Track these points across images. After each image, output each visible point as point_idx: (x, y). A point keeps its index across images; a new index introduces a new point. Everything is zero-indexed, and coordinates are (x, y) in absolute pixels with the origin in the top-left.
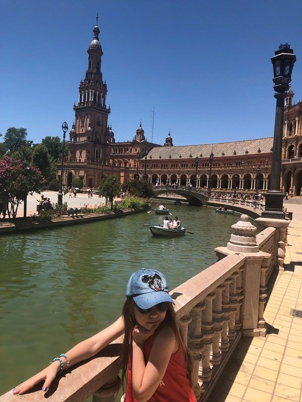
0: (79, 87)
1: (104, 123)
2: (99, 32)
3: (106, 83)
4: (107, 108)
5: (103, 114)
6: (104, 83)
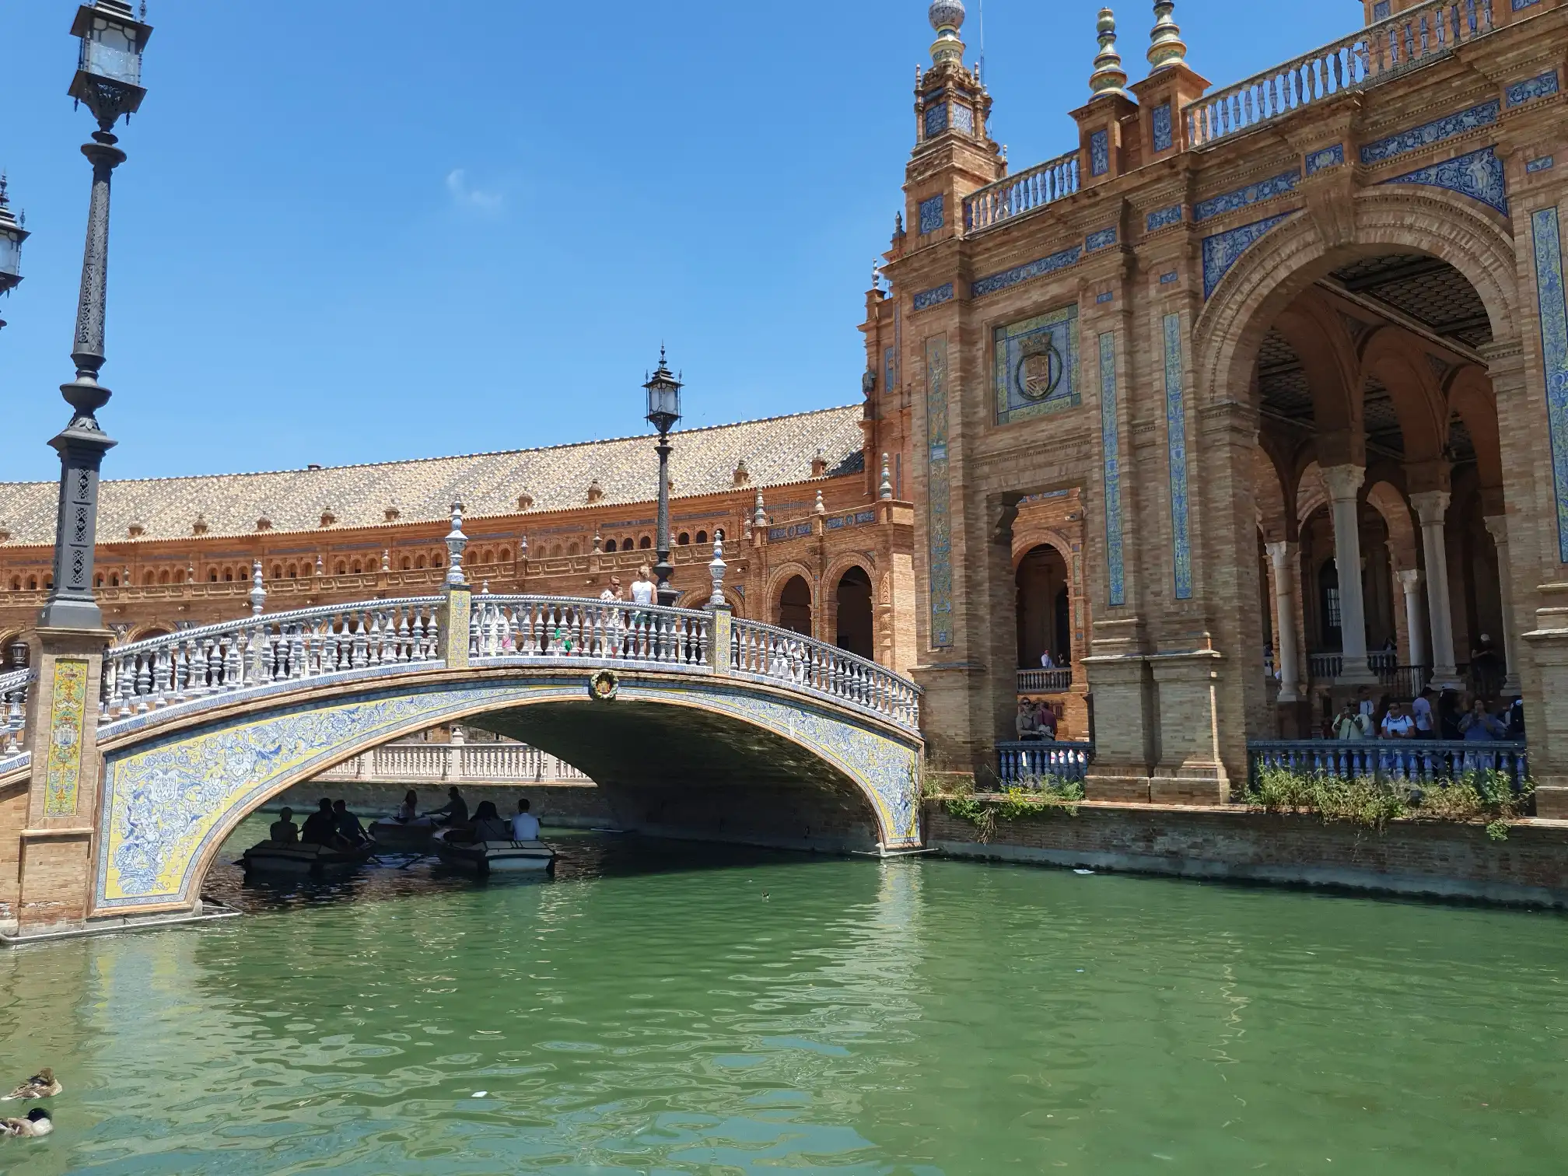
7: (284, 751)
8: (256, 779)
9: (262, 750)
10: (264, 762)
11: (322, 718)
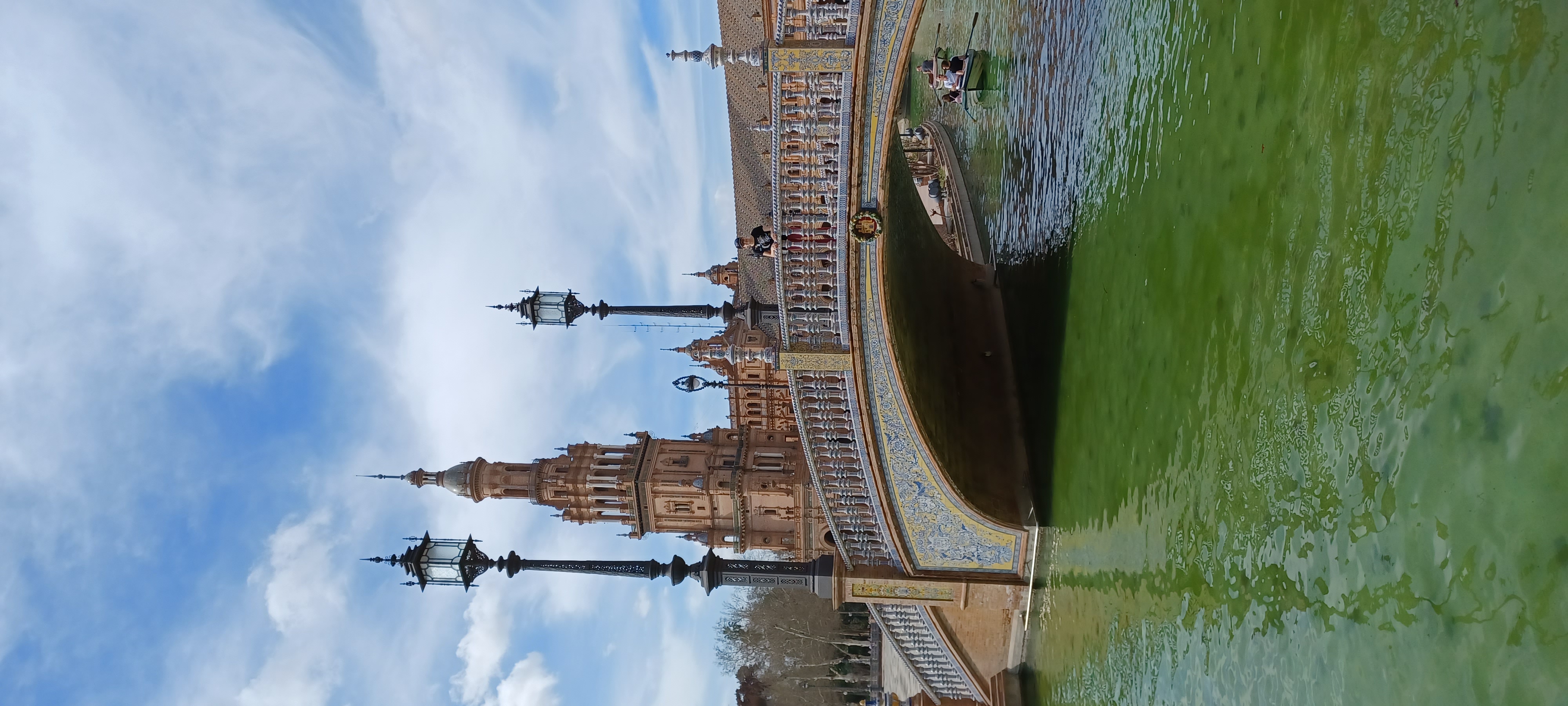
0: (576, 523)
1: (677, 447)
2: (421, 469)
3: (566, 447)
4: (634, 441)
5: (651, 453)
6: (565, 453)
7: (918, 479)
8: (939, 496)
9: (917, 492)
10: (926, 491)
11: (894, 457)
